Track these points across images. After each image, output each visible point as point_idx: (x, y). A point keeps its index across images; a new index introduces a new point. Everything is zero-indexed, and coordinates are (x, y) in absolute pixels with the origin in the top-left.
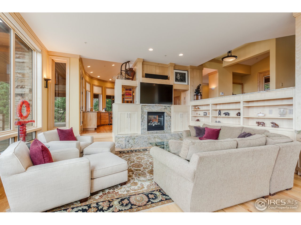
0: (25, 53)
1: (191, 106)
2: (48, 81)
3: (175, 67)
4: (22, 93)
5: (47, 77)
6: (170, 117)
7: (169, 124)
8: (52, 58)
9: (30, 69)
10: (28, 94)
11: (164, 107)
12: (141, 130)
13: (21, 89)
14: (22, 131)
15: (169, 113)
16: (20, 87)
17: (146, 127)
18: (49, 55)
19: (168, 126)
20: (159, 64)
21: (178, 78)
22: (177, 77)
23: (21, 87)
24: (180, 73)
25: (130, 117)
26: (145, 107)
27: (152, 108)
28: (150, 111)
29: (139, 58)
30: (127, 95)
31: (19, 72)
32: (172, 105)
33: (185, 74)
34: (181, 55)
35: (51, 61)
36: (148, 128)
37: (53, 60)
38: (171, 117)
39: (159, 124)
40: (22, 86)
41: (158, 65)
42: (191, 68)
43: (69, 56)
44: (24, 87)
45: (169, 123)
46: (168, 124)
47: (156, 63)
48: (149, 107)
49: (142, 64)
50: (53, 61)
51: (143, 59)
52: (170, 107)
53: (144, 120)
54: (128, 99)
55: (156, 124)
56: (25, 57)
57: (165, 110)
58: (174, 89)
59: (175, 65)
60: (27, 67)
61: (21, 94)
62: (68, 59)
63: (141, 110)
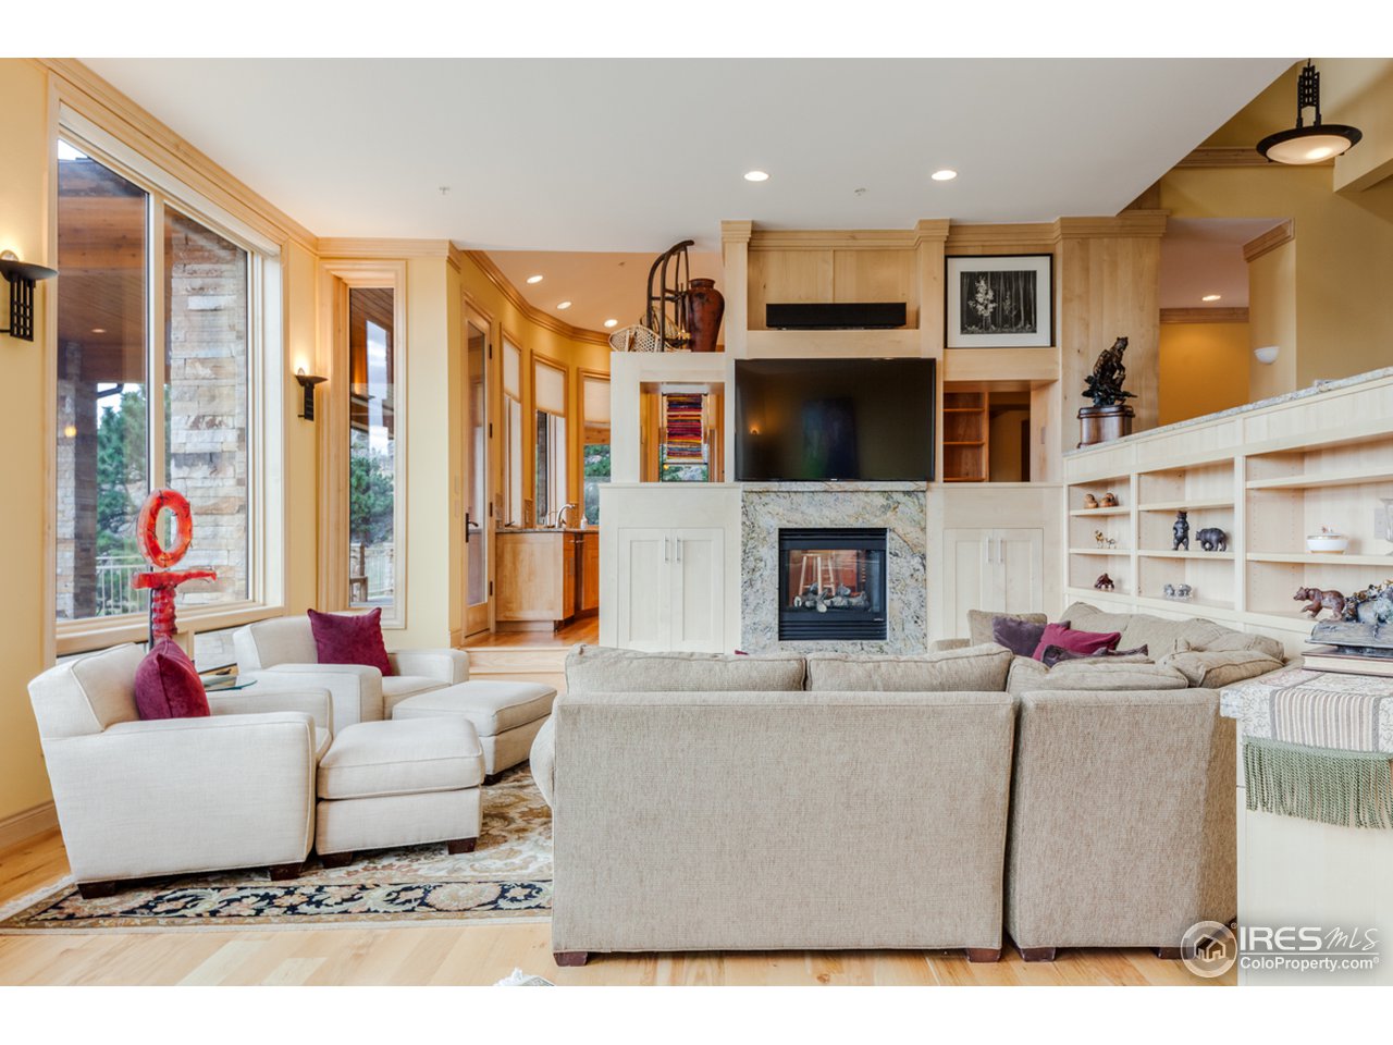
0: (224, 267)
1: (1065, 490)
2: (316, 386)
3: (954, 239)
4: (214, 451)
5: (314, 365)
6: (918, 559)
7: (915, 604)
8: (334, 270)
9: (239, 338)
10: (232, 455)
11: (880, 500)
12: (744, 633)
13: (211, 431)
14: (161, 611)
15: (913, 534)
16: (207, 423)
17: (770, 614)
18: (322, 258)
19: (908, 613)
20: (854, 238)
21: (980, 308)
22: (971, 303)
23: (212, 425)
24: (993, 278)
25: (683, 560)
26: (765, 499)
27: (804, 508)
28: (795, 526)
29: (728, 223)
30: (679, 435)
31: (202, 354)
32: (932, 485)
33: (1030, 277)
34: (944, 175)
35: (329, 286)
36: (780, 622)
37: (339, 279)
38: (923, 557)
39: (857, 600)
40: (214, 416)
41: (851, 242)
42: (1066, 236)
43: (401, 255)
44: (220, 423)
45: (912, 597)
46: (908, 604)
47: (834, 232)
48: (785, 502)
49: (749, 250)
50: (342, 286)
51: (754, 224)
52: (920, 495)
53: (758, 574)
54: (681, 455)
55: (839, 601)
56: (223, 286)
57: (889, 514)
58: (946, 384)
59: (951, 227)
60: (232, 328)
61: (211, 454)
62: (399, 266)
63: (739, 518)
